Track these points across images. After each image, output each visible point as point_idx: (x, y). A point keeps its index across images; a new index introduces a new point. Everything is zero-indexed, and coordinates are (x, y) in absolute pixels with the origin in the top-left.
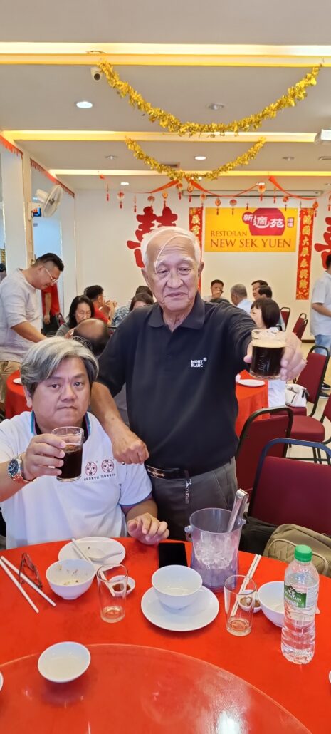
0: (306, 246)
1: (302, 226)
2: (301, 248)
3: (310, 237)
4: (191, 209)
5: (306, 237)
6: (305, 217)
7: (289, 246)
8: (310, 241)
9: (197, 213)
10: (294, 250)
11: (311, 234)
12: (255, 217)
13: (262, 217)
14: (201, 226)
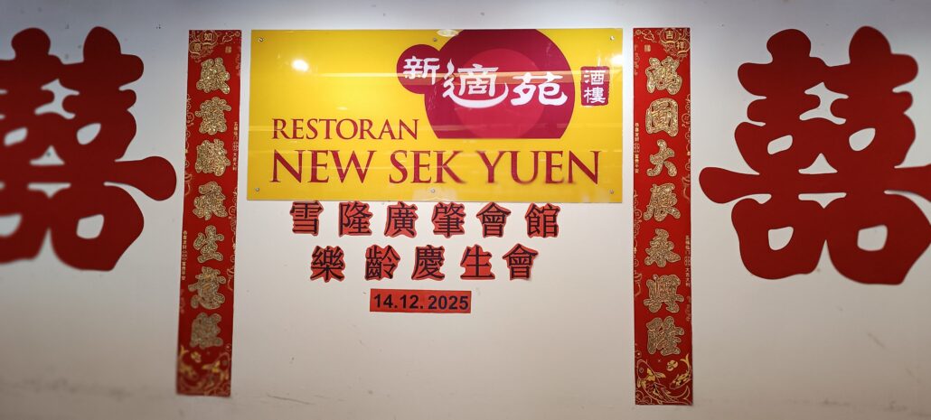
0: (663, 178)
1: (643, 100)
2: (643, 186)
3: (681, 144)
4: (195, 36)
5: (662, 144)
6: (654, 62)
7: (594, 178)
8: (682, 159)
9: (218, 52)
10: (615, 197)
11: (684, 130)
12: (450, 67)
13: (478, 67)
14: (233, 99)
